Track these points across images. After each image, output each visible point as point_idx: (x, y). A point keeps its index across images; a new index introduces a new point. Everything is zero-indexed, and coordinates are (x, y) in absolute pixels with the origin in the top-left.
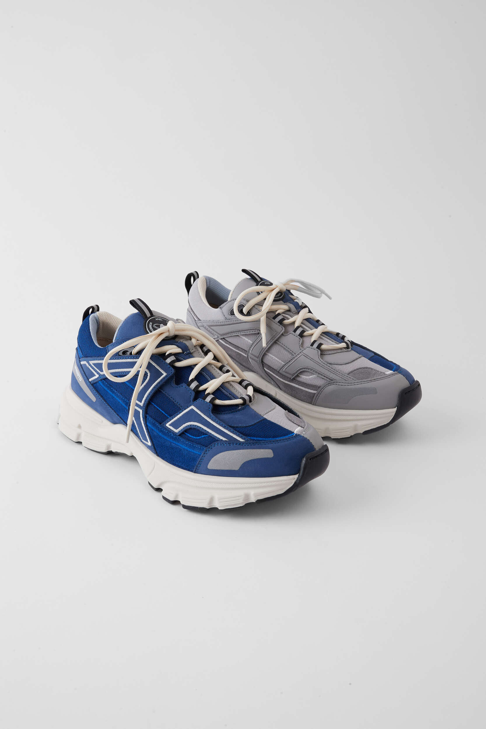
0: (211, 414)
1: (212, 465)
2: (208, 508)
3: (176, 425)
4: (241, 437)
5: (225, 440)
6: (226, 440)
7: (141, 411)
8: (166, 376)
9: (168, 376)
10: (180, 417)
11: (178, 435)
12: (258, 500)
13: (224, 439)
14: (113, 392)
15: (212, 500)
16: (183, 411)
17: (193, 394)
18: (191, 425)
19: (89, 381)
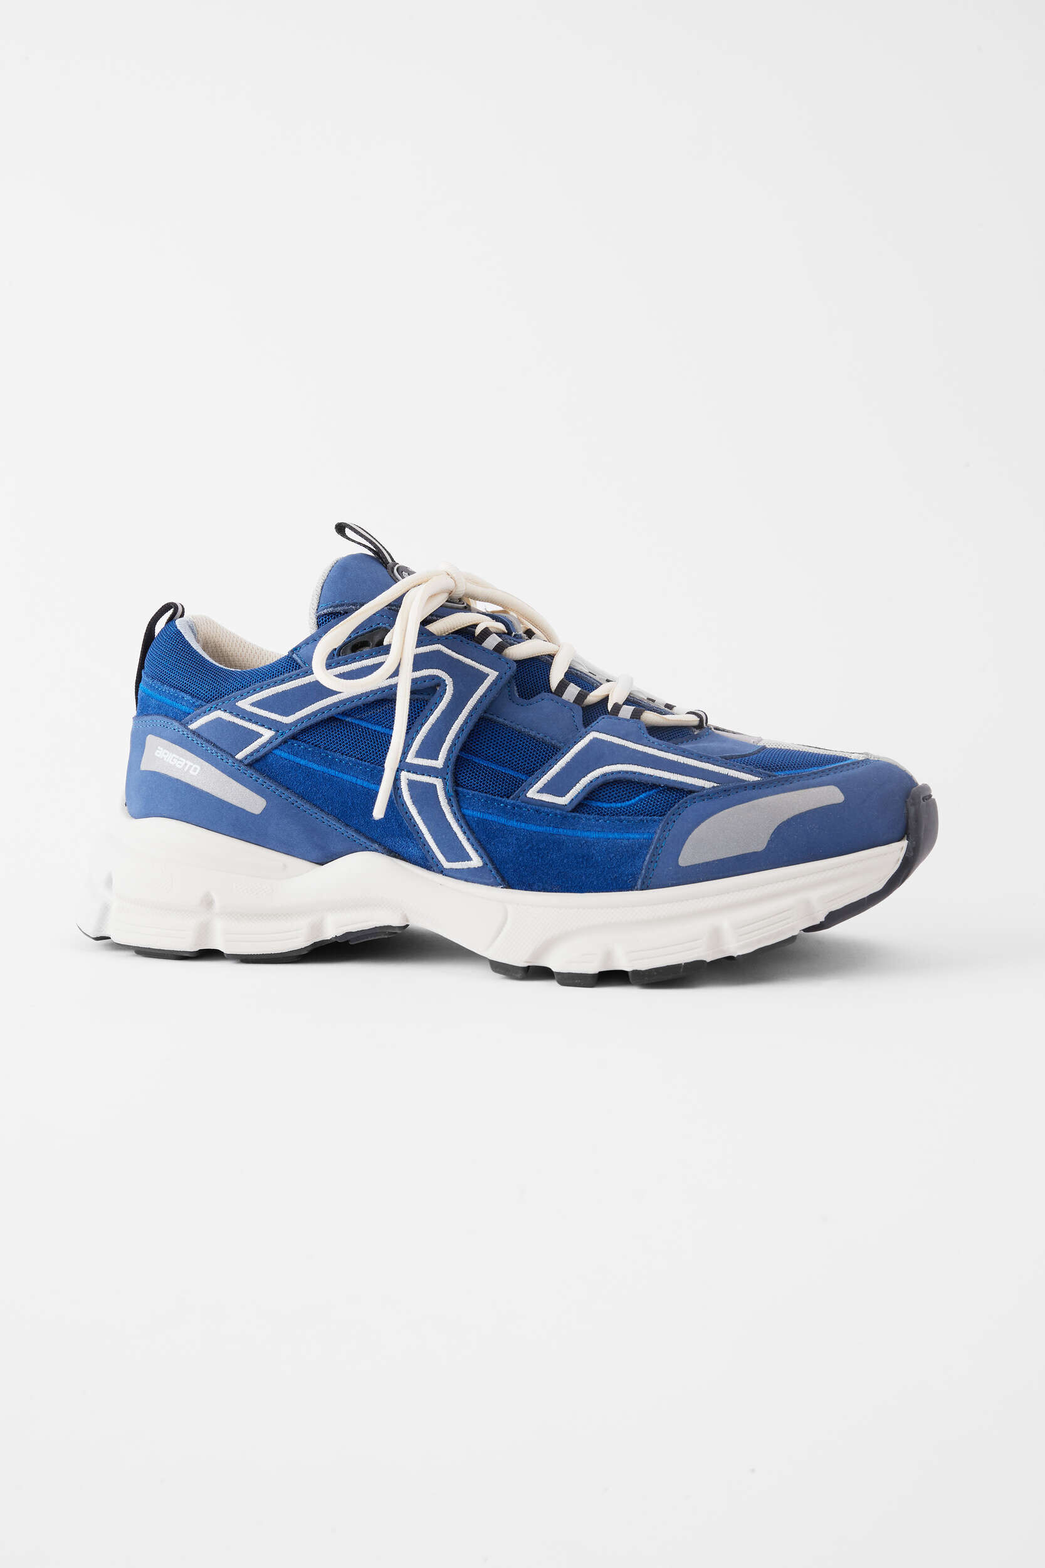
0: (653, 739)
1: (688, 857)
2: (708, 960)
3: (557, 786)
4: (751, 772)
5: (711, 786)
6: (715, 785)
7: (438, 783)
8: (499, 678)
9: (506, 678)
10: (568, 764)
11: (570, 809)
12: (830, 913)
13: (708, 785)
14: (331, 764)
15: (716, 935)
16: (570, 748)
17: (579, 713)
18: (604, 775)
19: (237, 760)
